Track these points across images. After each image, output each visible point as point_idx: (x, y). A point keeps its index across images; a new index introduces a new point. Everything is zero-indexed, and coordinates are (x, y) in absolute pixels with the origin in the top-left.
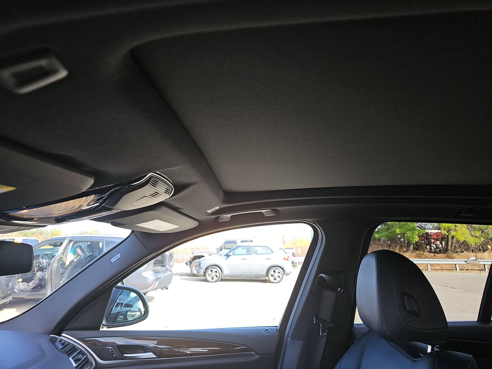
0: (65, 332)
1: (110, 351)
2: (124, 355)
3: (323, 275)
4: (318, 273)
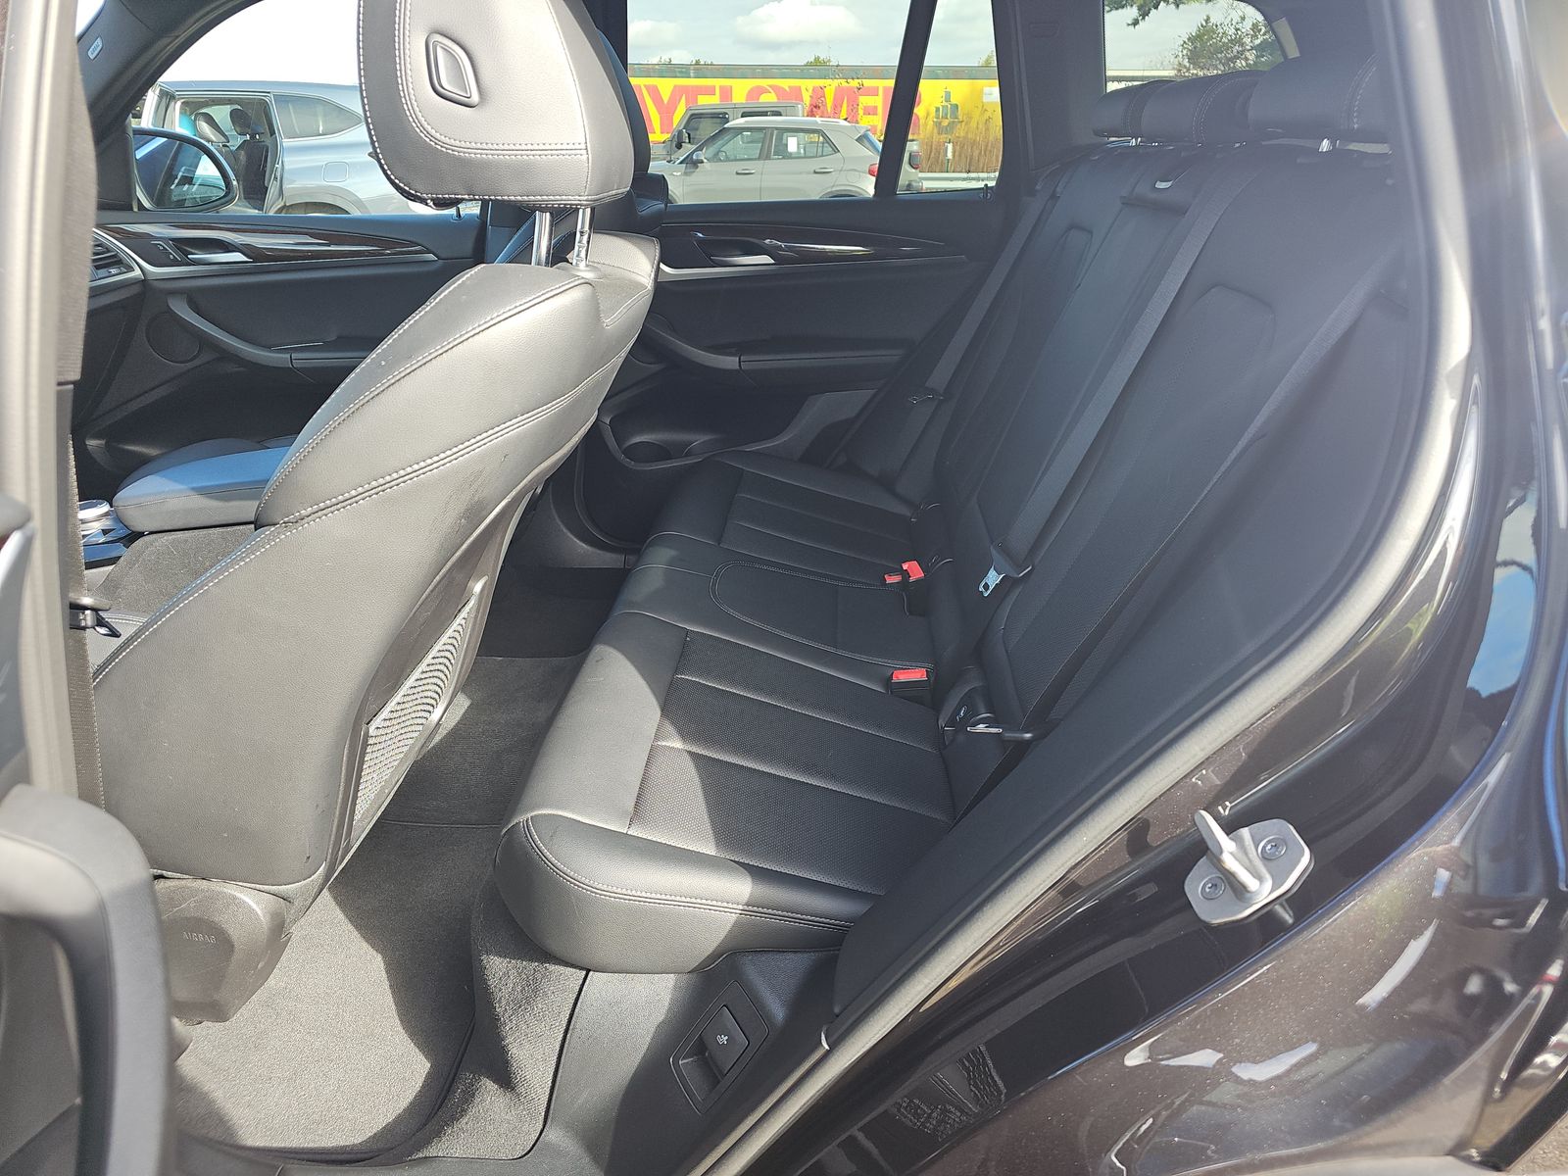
1: (161, 248)
2: (189, 256)
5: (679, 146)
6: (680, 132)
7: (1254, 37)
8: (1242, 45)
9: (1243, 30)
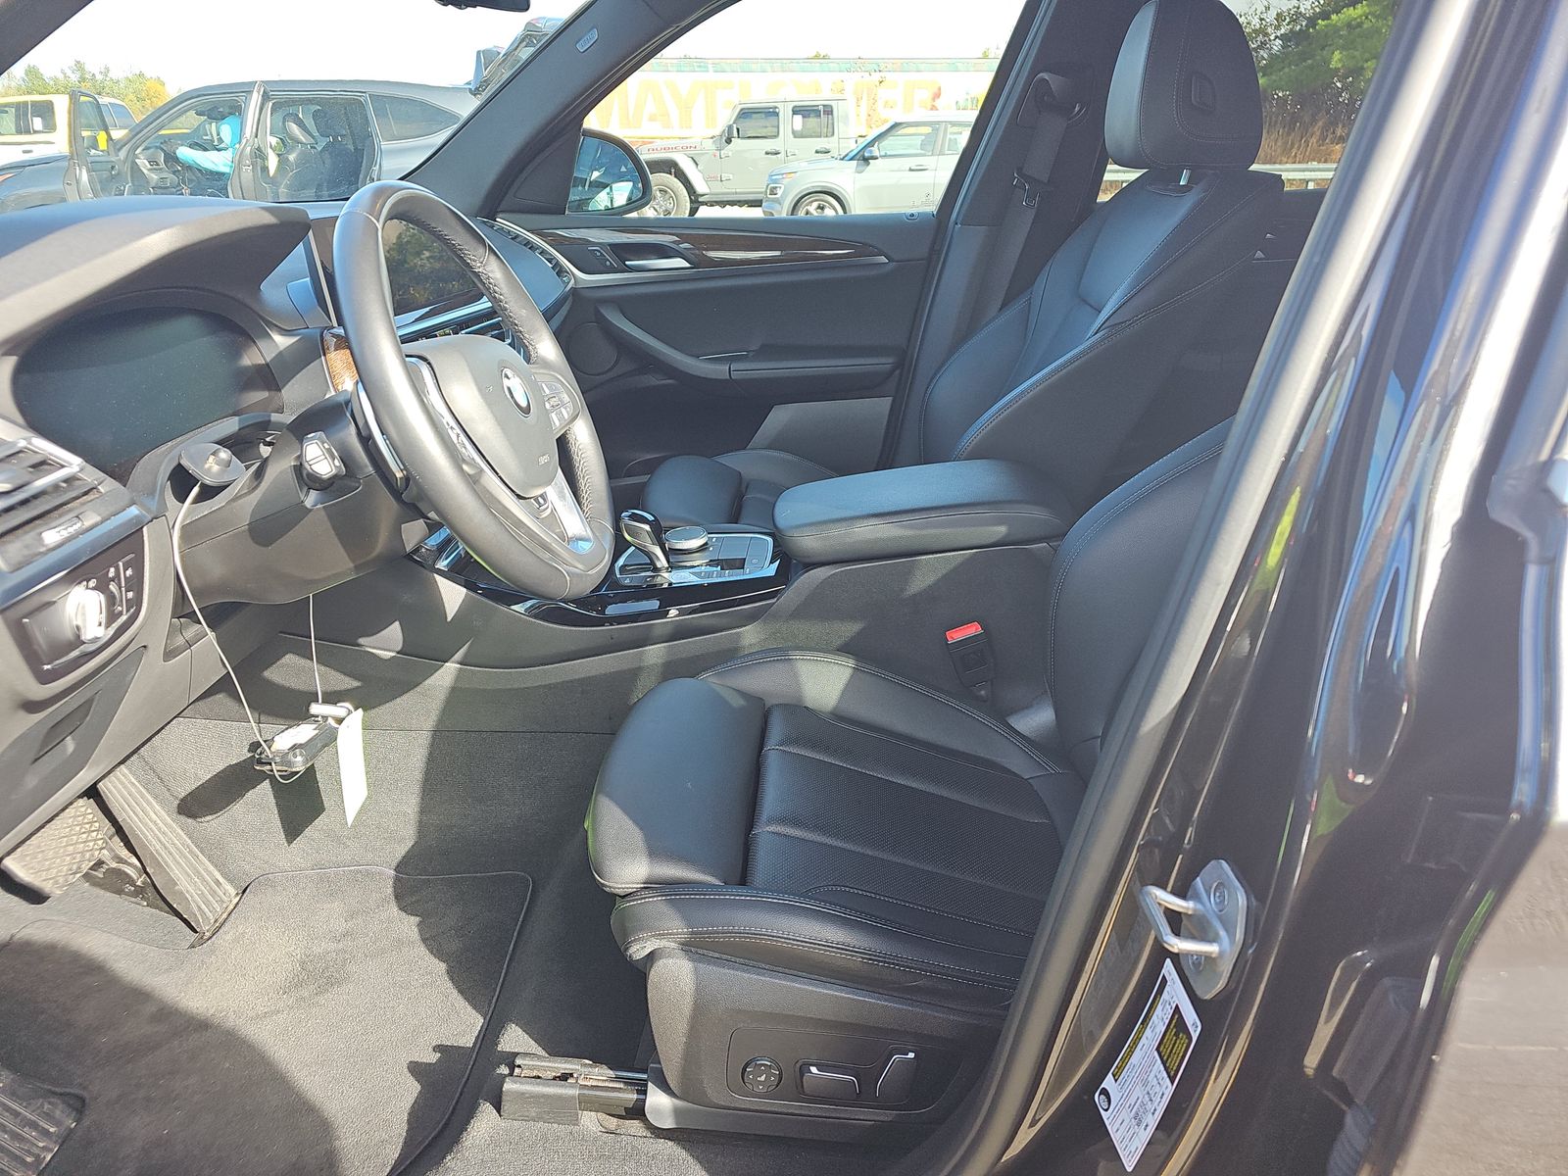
0: (500, 215)
1: (599, 254)
2: (627, 263)
3: (1045, 75)
4: (1034, 72)
5: (729, 141)
6: (730, 127)
7: (1278, 27)
8: (1266, 34)
9: (1268, 20)
